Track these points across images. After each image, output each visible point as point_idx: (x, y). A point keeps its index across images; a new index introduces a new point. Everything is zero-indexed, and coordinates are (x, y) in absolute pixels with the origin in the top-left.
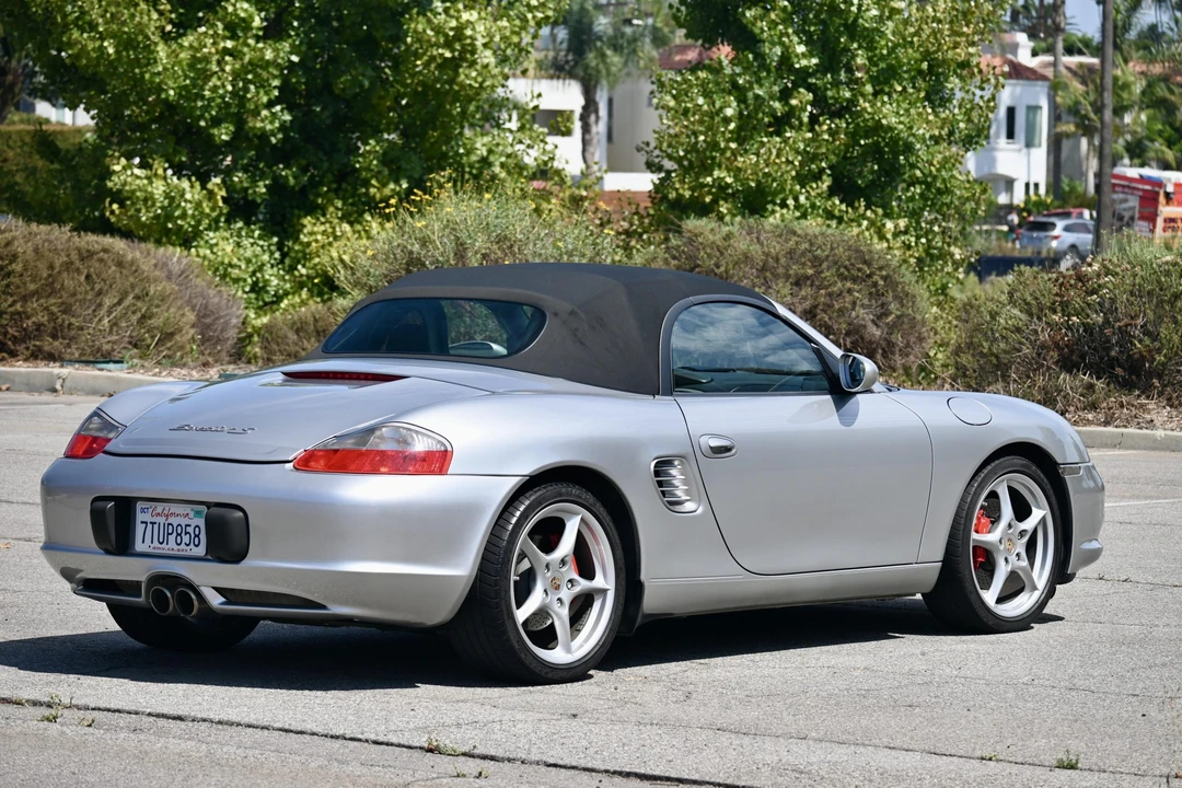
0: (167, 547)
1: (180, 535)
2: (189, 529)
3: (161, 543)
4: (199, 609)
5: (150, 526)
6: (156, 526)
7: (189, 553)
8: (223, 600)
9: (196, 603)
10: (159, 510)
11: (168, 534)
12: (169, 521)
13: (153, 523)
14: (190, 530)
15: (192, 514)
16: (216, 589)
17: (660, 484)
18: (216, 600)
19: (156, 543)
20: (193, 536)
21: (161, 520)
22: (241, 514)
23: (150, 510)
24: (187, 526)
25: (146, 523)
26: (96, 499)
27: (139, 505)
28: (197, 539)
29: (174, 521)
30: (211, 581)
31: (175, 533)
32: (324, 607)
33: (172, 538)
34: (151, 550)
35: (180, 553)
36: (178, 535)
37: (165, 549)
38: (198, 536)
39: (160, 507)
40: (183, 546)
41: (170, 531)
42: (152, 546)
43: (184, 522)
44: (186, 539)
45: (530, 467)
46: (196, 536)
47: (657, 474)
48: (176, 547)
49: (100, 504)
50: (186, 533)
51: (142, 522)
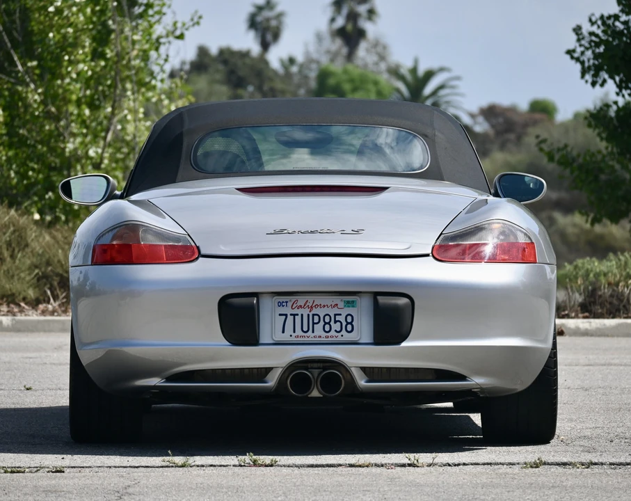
0: (313, 335)
1: (329, 323)
2: (338, 318)
3: (306, 332)
4: (345, 387)
5: (290, 319)
6: (298, 319)
7: (340, 339)
8: (369, 378)
9: (343, 382)
10: (301, 302)
11: (314, 323)
12: (313, 312)
13: (294, 315)
14: (342, 319)
15: (341, 305)
18: (361, 379)
19: (299, 333)
20: (344, 324)
21: (305, 312)
22: (408, 300)
23: (290, 304)
24: (335, 315)
25: (286, 315)
26: (224, 297)
27: (276, 300)
28: (349, 328)
29: (321, 312)
31: (322, 323)
33: (318, 328)
34: (293, 339)
35: (330, 339)
36: (326, 323)
37: (313, 337)
38: (351, 323)
39: (301, 300)
40: (333, 333)
41: (316, 320)
42: (294, 335)
43: (333, 311)
44: (336, 327)
46: (348, 323)
48: (324, 334)
50: (336, 322)
51: (280, 315)
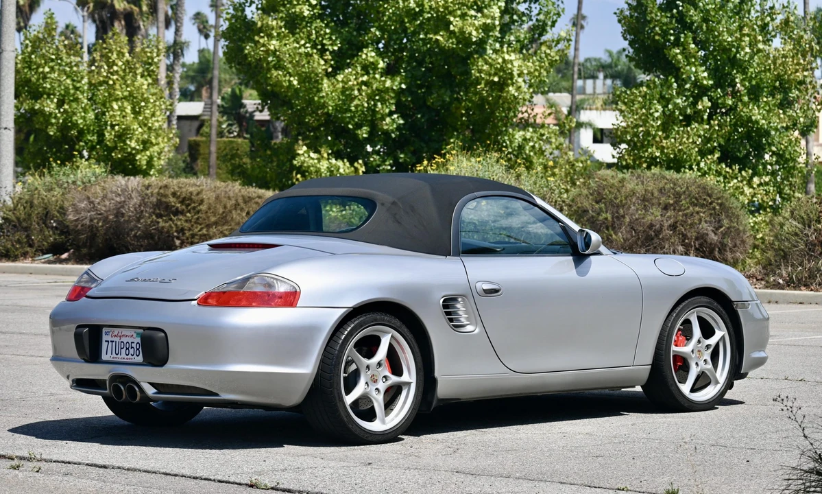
3: (117, 355)
4: (141, 397)
5: (110, 343)
6: (114, 343)
7: (133, 361)
8: (156, 391)
9: (138, 393)
10: (116, 333)
11: (121, 348)
12: (122, 340)
13: (112, 342)
14: (134, 345)
15: (135, 335)
16: (152, 384)
17: (448, 314)
18: (151, 391)
19: (114, 355)
20: (135, 349)
21: (117, 339)
22: (163, 334)
23: (111, 333)
24: (132, 343)
25: (108, 341)
26: (79, 327)
27: (104, 330)
28: (137, 352)
29: (125, 340)
30: (147, 379)
31: (125, 348)
32: (217, 395)
33: (123, 351)
34: (111, 359)
35: (129, 360)
36: (127, 349)
37: (121, 358)
39: (116, 331)
40: (130, 356)
41: (123, 346)
42: (112, 356)
43: (130, 340)
44: (132, 351)
45: (352, 302)
46: (138, 349)
47: (445, 306)
48: (126, 357)
49: (80, 329)
50: (132, 348)
51: (106, 341)
